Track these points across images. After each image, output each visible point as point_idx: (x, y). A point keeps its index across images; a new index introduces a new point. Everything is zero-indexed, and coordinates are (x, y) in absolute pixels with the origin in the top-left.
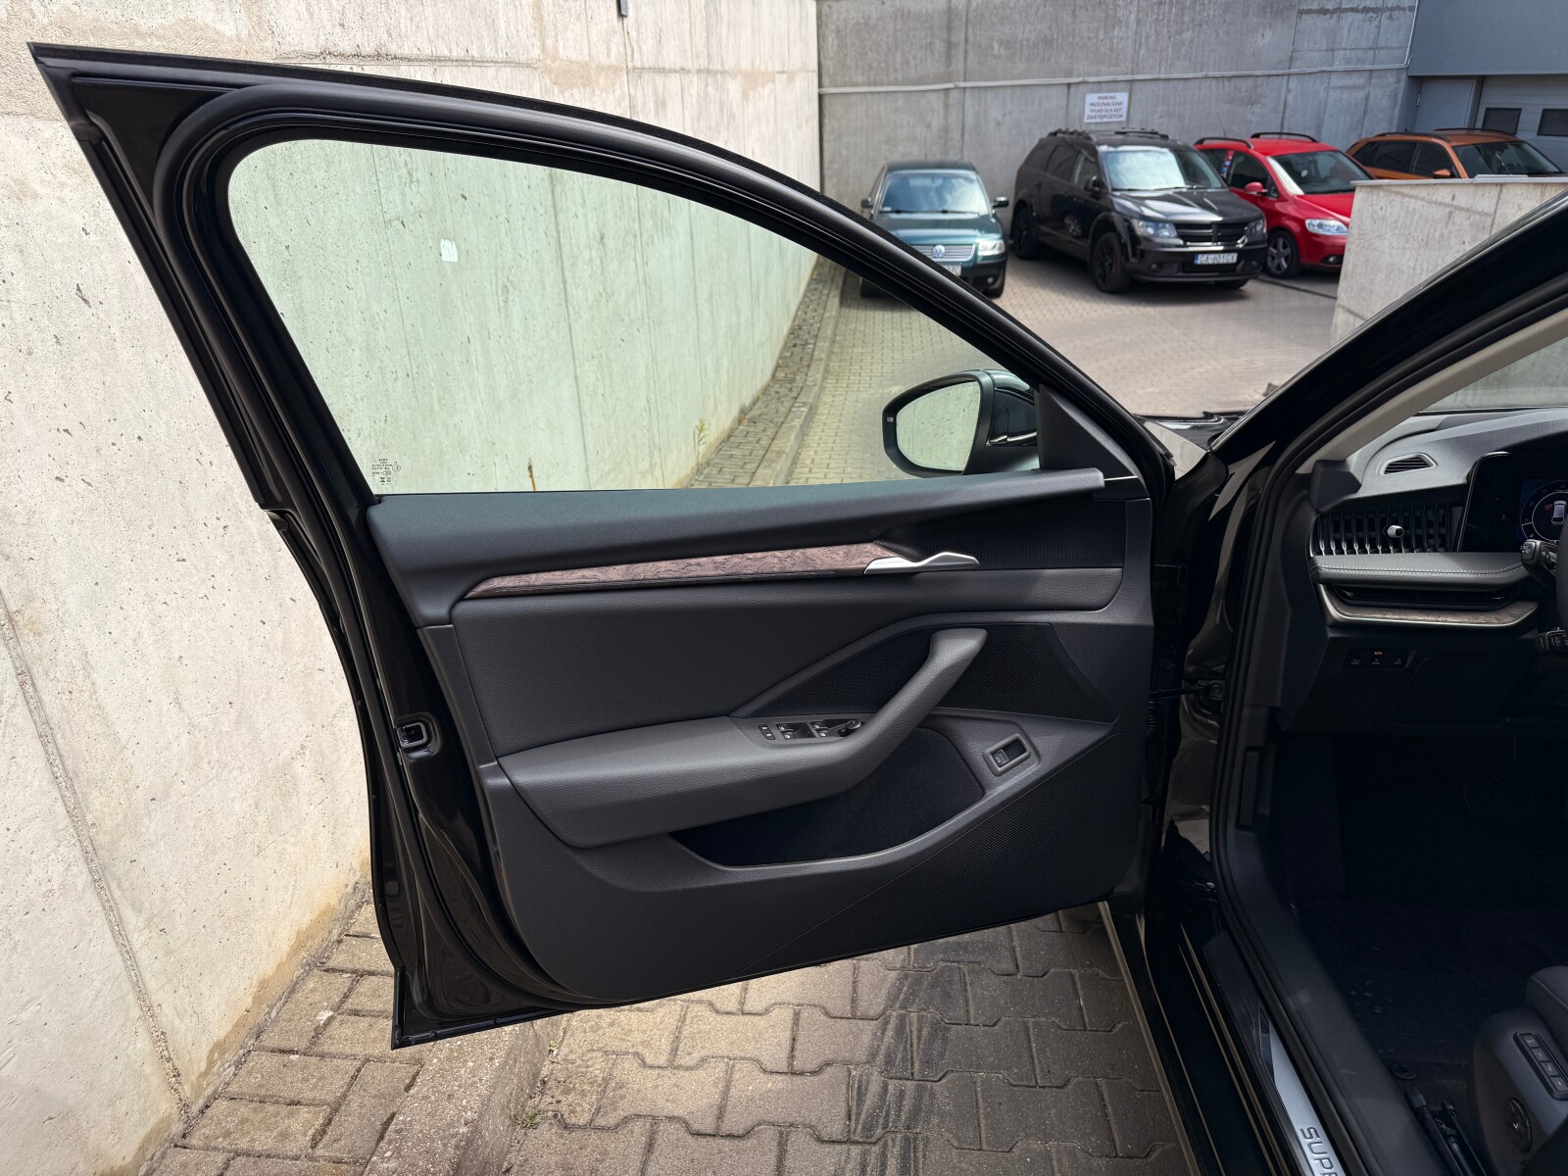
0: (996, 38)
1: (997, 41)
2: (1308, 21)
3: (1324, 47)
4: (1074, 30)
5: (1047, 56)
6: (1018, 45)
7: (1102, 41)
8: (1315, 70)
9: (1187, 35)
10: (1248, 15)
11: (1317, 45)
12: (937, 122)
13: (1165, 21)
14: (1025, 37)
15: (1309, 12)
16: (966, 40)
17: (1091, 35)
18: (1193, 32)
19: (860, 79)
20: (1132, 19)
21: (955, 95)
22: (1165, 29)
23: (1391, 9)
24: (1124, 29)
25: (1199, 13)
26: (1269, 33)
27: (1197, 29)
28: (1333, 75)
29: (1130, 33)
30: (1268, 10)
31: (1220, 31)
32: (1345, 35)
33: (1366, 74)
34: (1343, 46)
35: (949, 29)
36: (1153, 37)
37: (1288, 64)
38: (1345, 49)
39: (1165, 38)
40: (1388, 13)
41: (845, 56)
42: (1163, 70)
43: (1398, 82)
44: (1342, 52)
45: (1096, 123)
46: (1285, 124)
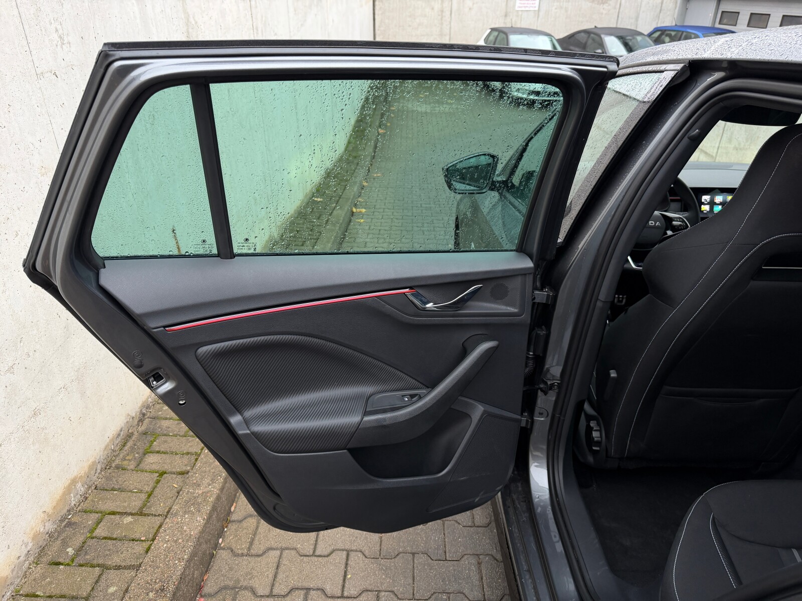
12: (437, 6)
45: (522, 11)
46: (620, 16)
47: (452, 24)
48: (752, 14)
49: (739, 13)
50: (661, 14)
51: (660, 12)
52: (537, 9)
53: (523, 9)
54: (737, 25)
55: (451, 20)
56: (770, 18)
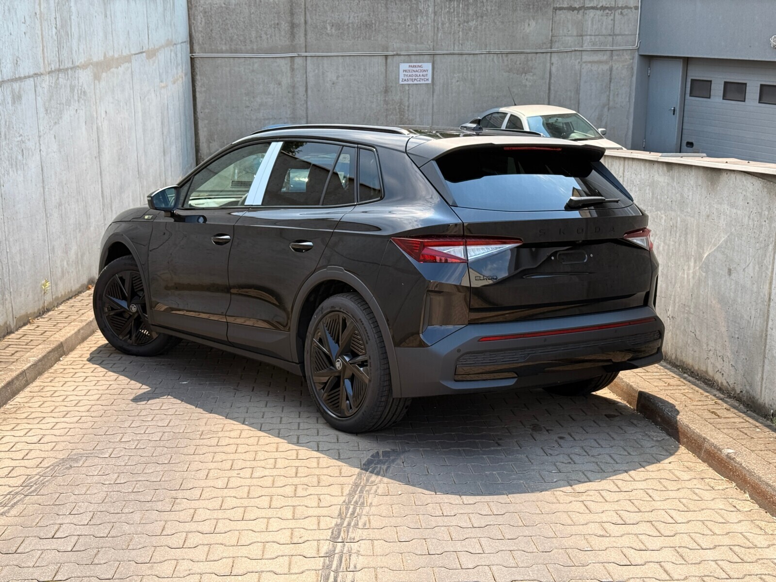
0: (328, 21)
1: (329, 23)
2: (562, 15)
3: (575, 34)
4: (387, 17)
5: (367, 36)
6: (346, 27)
7: (409, 25)
8: (570, 49)
9: (472, 24)
10: (516, 10)
11: (570, 32)
12: (286, 81)
13: (455, 13)
14: (351, 21)
15: (561, 9)
16: (306, 22)
17: (401, 22)
18: (476, 21)
19: (224, 48)
20: (430, 11)
21: (299, 61)
22: (456, 19)
23: (622, 8)
24: (425, 18)
25: (480, 7)
26: (533, 23)
27: (480, 19)
28: (584, 53)
29: (430, 21)
30: (531, 7)
31: (496, 21)
32: (590, 25)
33: (608, 53)
34: (589, 33)
35: (292, 14)
36: (447, 25)
37: (549, 45)
38: (590, 35)
39: (456, 25)
40: (620, 10)
41: (211, 31)
42: (456, 48)
43: (633, 59)
44: (588, 37)
45: (409, 84)
46: (552, 88)
47: (309, 103)
48: (726, 83)
49: (711, 81)
50: (612, 84)
51: (610, 81)
52: (430, 82)
53: (411, 83)
54: (711, 97)
55: (307, 98)
56: (748, 88)
